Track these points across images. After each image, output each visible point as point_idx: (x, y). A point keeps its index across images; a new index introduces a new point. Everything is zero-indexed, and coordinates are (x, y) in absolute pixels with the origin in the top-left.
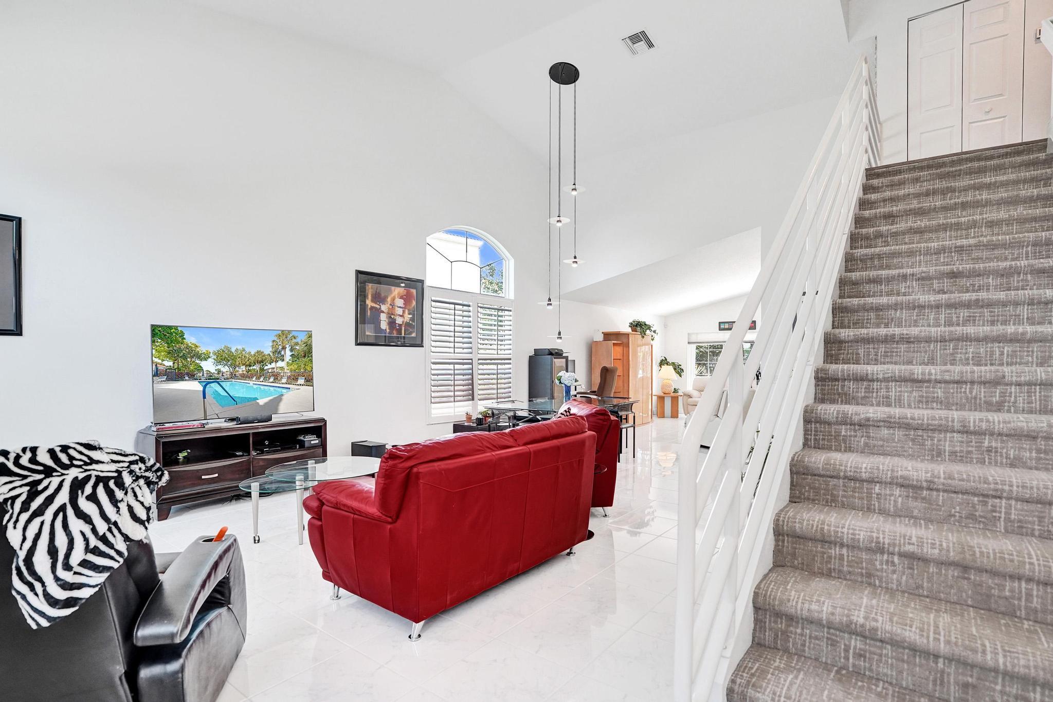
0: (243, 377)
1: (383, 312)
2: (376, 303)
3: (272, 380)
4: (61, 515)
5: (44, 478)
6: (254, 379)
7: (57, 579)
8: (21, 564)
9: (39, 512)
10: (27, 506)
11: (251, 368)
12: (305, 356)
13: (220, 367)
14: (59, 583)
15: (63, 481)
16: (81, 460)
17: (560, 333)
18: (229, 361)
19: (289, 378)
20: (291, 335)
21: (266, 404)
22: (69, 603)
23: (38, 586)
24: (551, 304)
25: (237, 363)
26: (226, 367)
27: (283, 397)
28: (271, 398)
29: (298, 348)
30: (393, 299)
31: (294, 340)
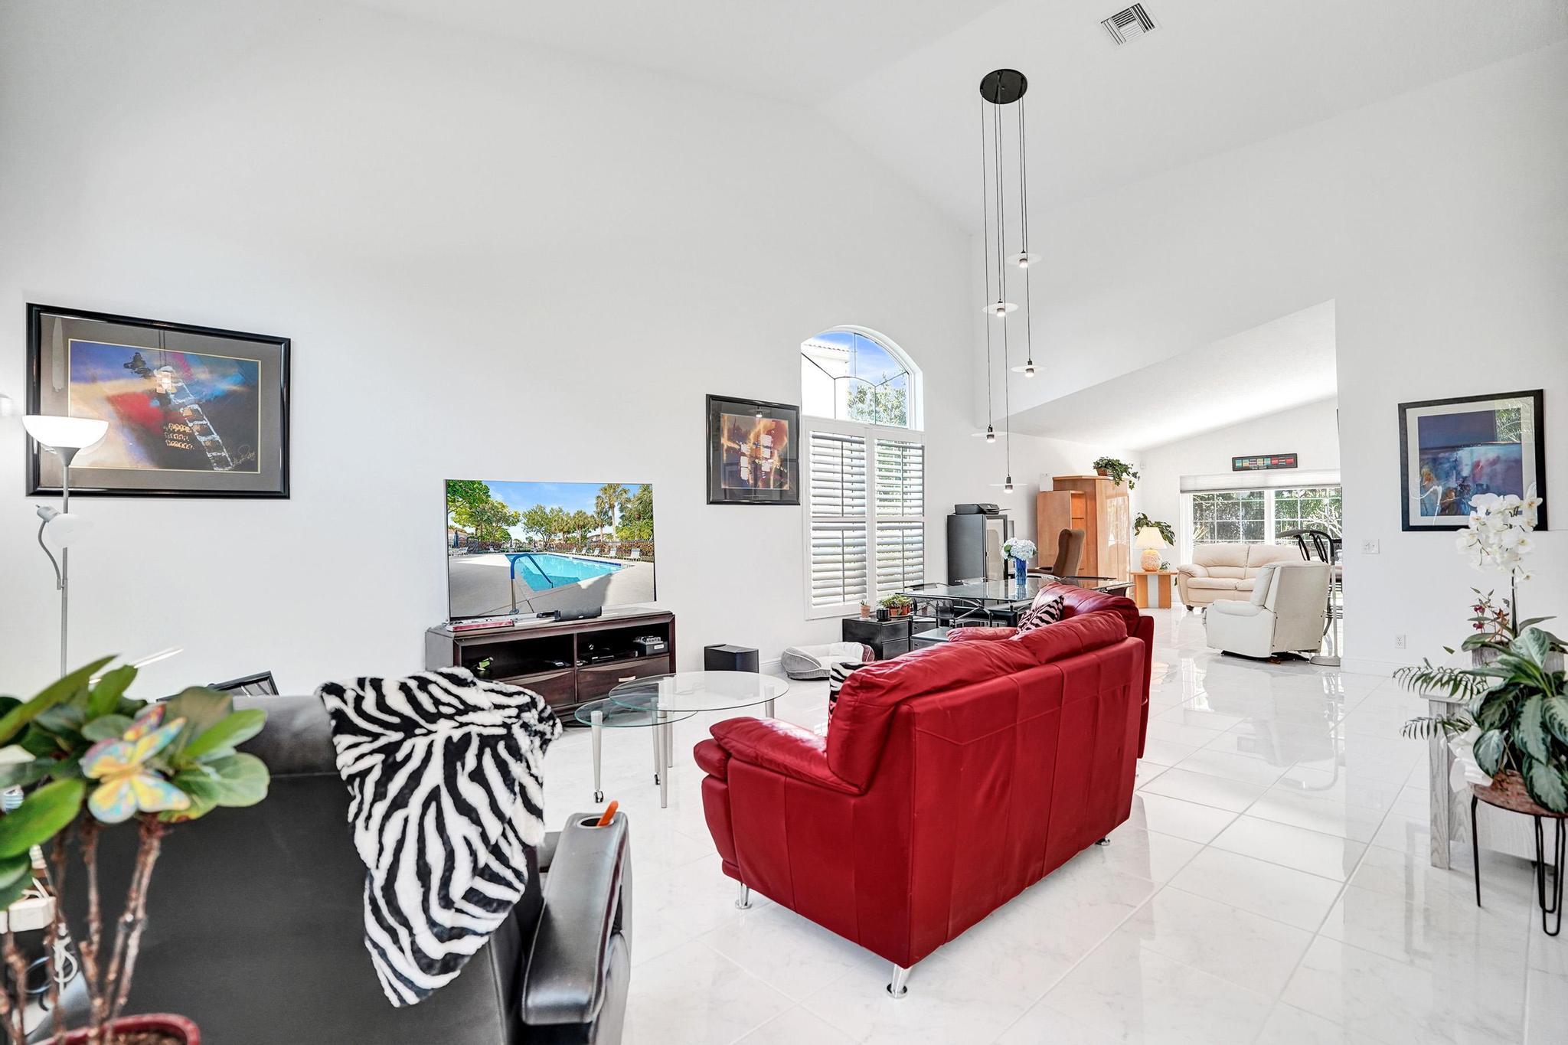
0: (561, 548)
1: (744, 455)
2: (734, 442)
3: (597, 552)
4: (433, 805)
5: (404, 740)
6: (574, 551)
7: (432, 923)
8: (378, 894)
9: (400, 802)
10: (383, 790)
11: (570, 535)
12: (639, 518)
13: (531, 534)
14: (435, 930)
15: (431, 745)
16: (449, 705)
17: (1009, 480)
18: (542, 525)
19: (619, 549)
20: (620, 489)
21: (590, 586)
22: (449, 963)
23: (403, 933)
24: (993, 436)
25: (553, 529)
26: (539, 534)
27: (612, 578)
28: (597, 578)
29: (629, 506)
30: (758, 436)
31: (624, 496)
